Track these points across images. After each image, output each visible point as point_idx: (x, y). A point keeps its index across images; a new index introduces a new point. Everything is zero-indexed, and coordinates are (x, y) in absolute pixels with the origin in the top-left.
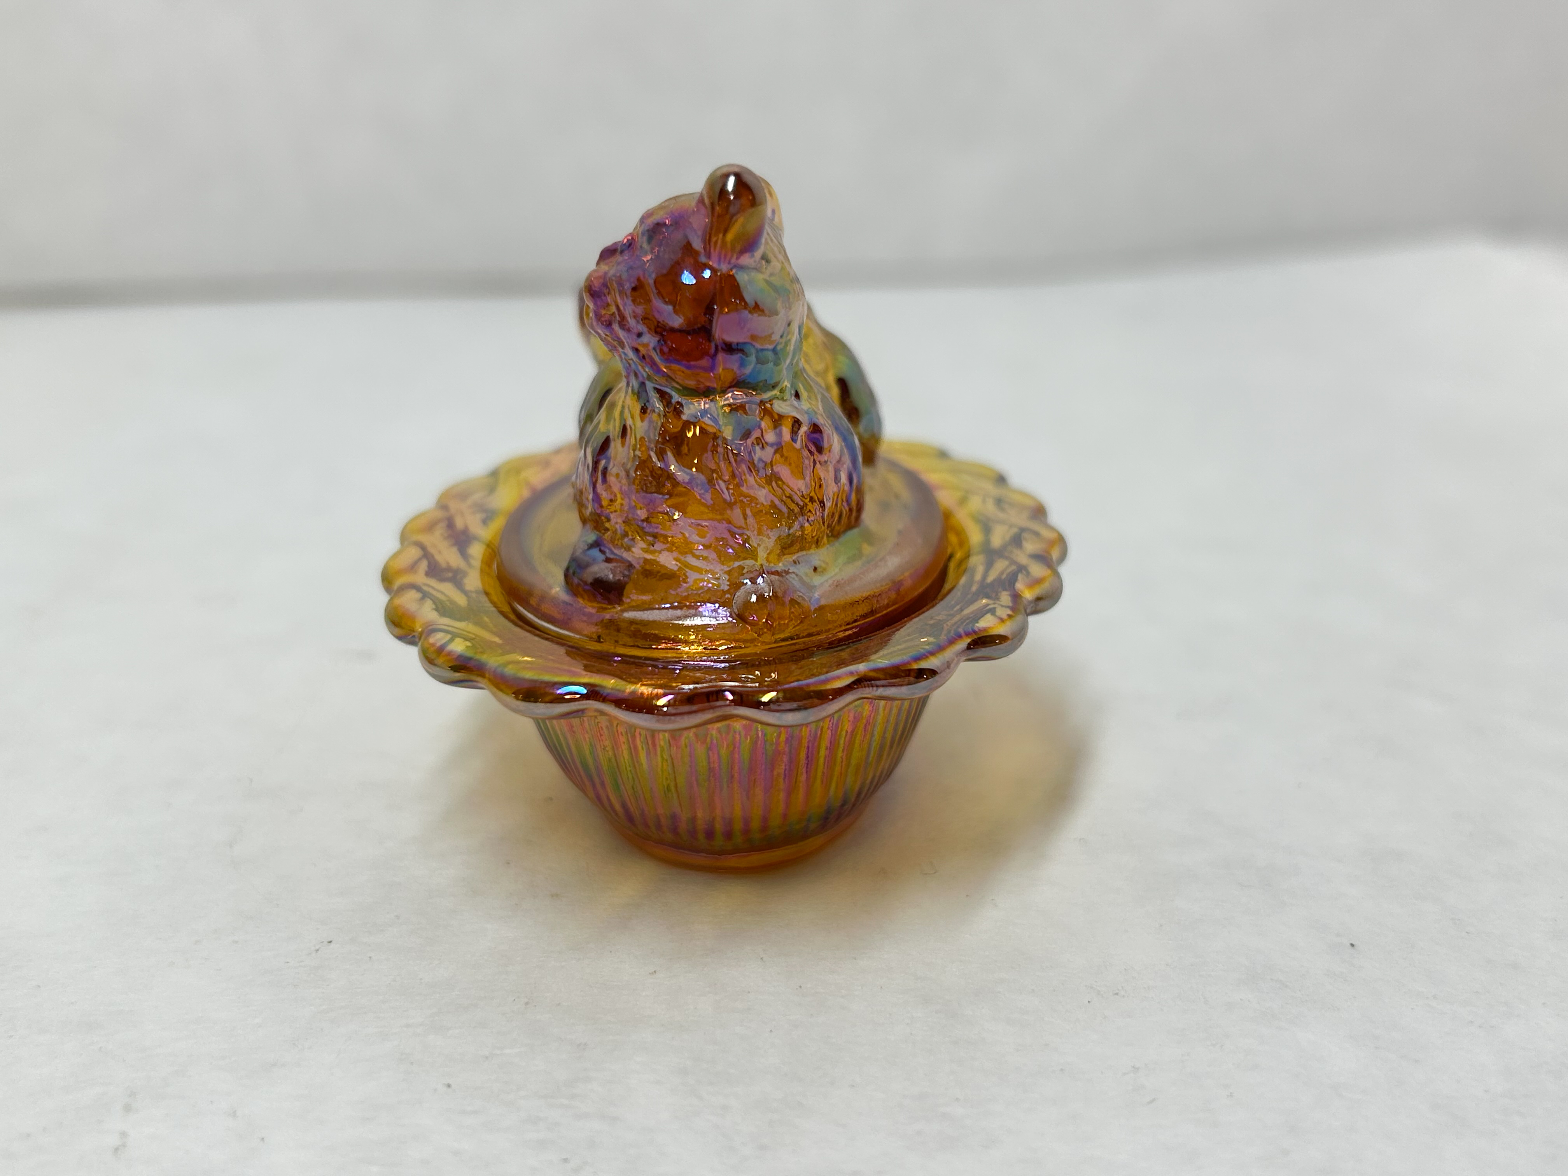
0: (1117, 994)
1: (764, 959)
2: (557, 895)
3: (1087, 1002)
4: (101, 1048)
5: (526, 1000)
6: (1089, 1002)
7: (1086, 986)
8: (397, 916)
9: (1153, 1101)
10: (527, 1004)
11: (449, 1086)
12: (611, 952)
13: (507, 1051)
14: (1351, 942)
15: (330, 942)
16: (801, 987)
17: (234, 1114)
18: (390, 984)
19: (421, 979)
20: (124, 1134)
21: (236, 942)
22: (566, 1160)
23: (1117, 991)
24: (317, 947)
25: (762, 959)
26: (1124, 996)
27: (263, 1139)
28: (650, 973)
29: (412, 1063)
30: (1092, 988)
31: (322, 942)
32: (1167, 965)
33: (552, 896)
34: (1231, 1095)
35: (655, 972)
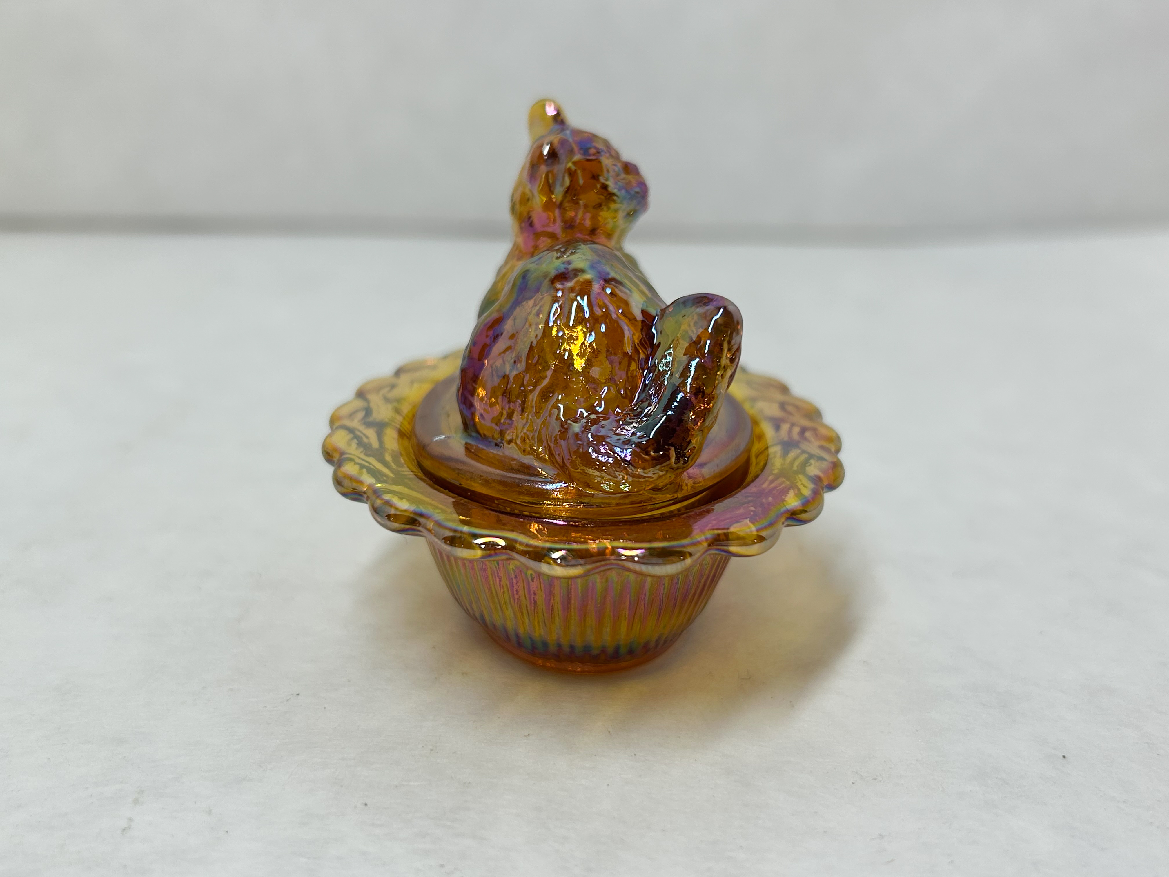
0: (875, 779)
1: (611, 732)
2: (466, 673)
3: (852, 784)
4: (125, 757)
5: (431, 747)
6: (853, 783)
7: (853, 771)
8: (349, 680)
9: (892, 861)
10: (432, 750)
11: (366, 805)
12: (499, 718)
13: (412, 783)
14: (1063, 755)
15: (298, 695)
16: (635, 755)
17: (210, 812)
18: (336, 728)
19: (359, 726)
20: (131, 820)
21: (232, 690)
22: (442, 866)
23: (876, 777)
24: (288, 698)
25: (609, 732)
26: (880, 781)
27: (227, 832)
28: (525, 736)
29: (342, 786)
30: (857, 773)
31: (293, 694)
32: (917, 760)
33: (463, 674)
34: (952, 862)
35: (529, 735)
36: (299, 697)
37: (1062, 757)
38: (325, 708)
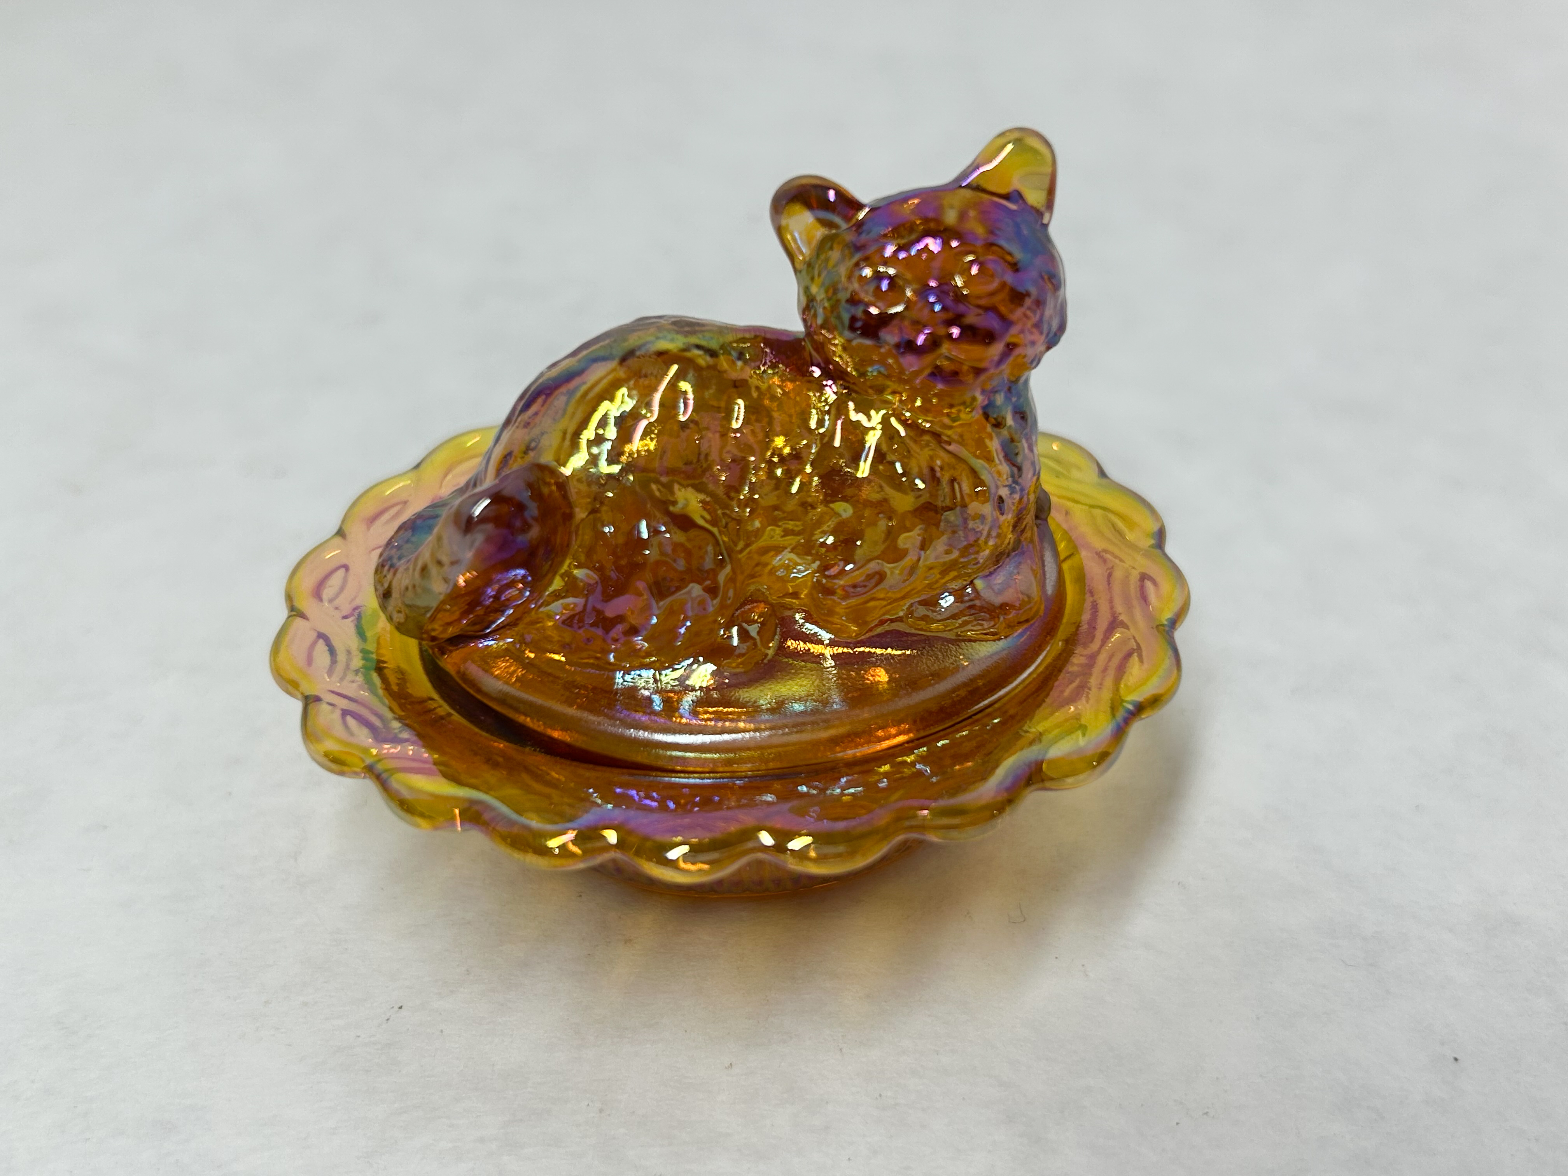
10: (601, 1111)
15: (401, 1008)
23: (1207, 1110)
35: (731, 1065)
36: (403, 1012)
37: (1452, 1059)
38: (442, 1031)
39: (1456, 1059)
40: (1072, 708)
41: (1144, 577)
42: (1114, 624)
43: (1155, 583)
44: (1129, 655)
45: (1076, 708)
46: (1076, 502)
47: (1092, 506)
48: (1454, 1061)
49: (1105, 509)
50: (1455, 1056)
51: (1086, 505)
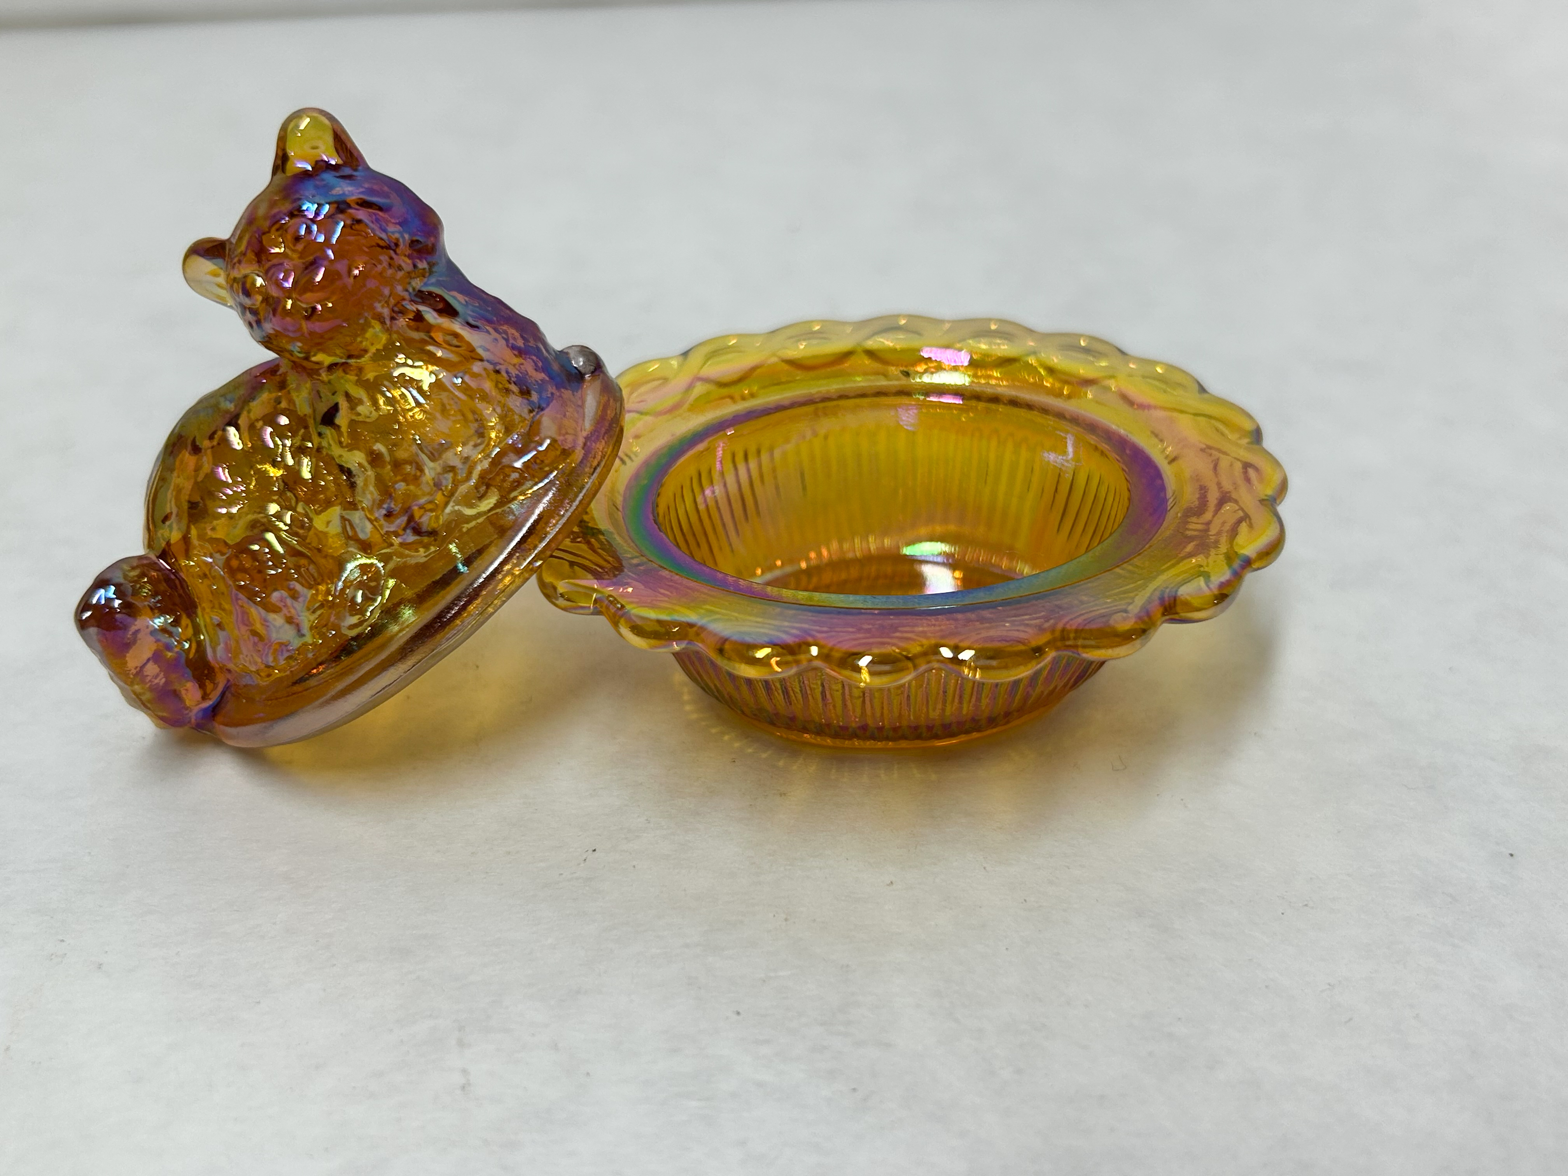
0: (1306, 905)
1: (987, 868)
4: (419, 976)
5: (785, 916)
6: (1282, 913)
7: (1278, 896)
9: (1350, 1020)
10: (786, 920)
11: (738, 1013)
12: (849, 862)
13: (780, 973)
15: (594, 850)
16: (1025, 900)
17: (555, 1047)
18: (658, 895)
19: (685, 890)
20: (465, 1071)
21: (509, 853)
22: (854, 1090)
23: (1306, 903)
24: (584, 857)
25: (985, 868)
26: (1313, 908)
27: (588, 1073)
28: (888, 885)
29: (699, 988)
30: (1283, 898)
31: (587, 851)
32: (1348, 875)
35: (892, 882)
36: (596, 854)
37: (1508, 855)
38: (634, 867)
39: (1512, 855)
40: (1194, 561)
41: (1247, 466)
42: (1224, 499)
43: (1257, 469)
44: (1239, 521)
45: (1196, 560)
46: (1182, 412)
47: (1196, 415)
48: (1511, 858)
49: (1210, 417)
50: (1510, 852)
51: (1191, 414)
